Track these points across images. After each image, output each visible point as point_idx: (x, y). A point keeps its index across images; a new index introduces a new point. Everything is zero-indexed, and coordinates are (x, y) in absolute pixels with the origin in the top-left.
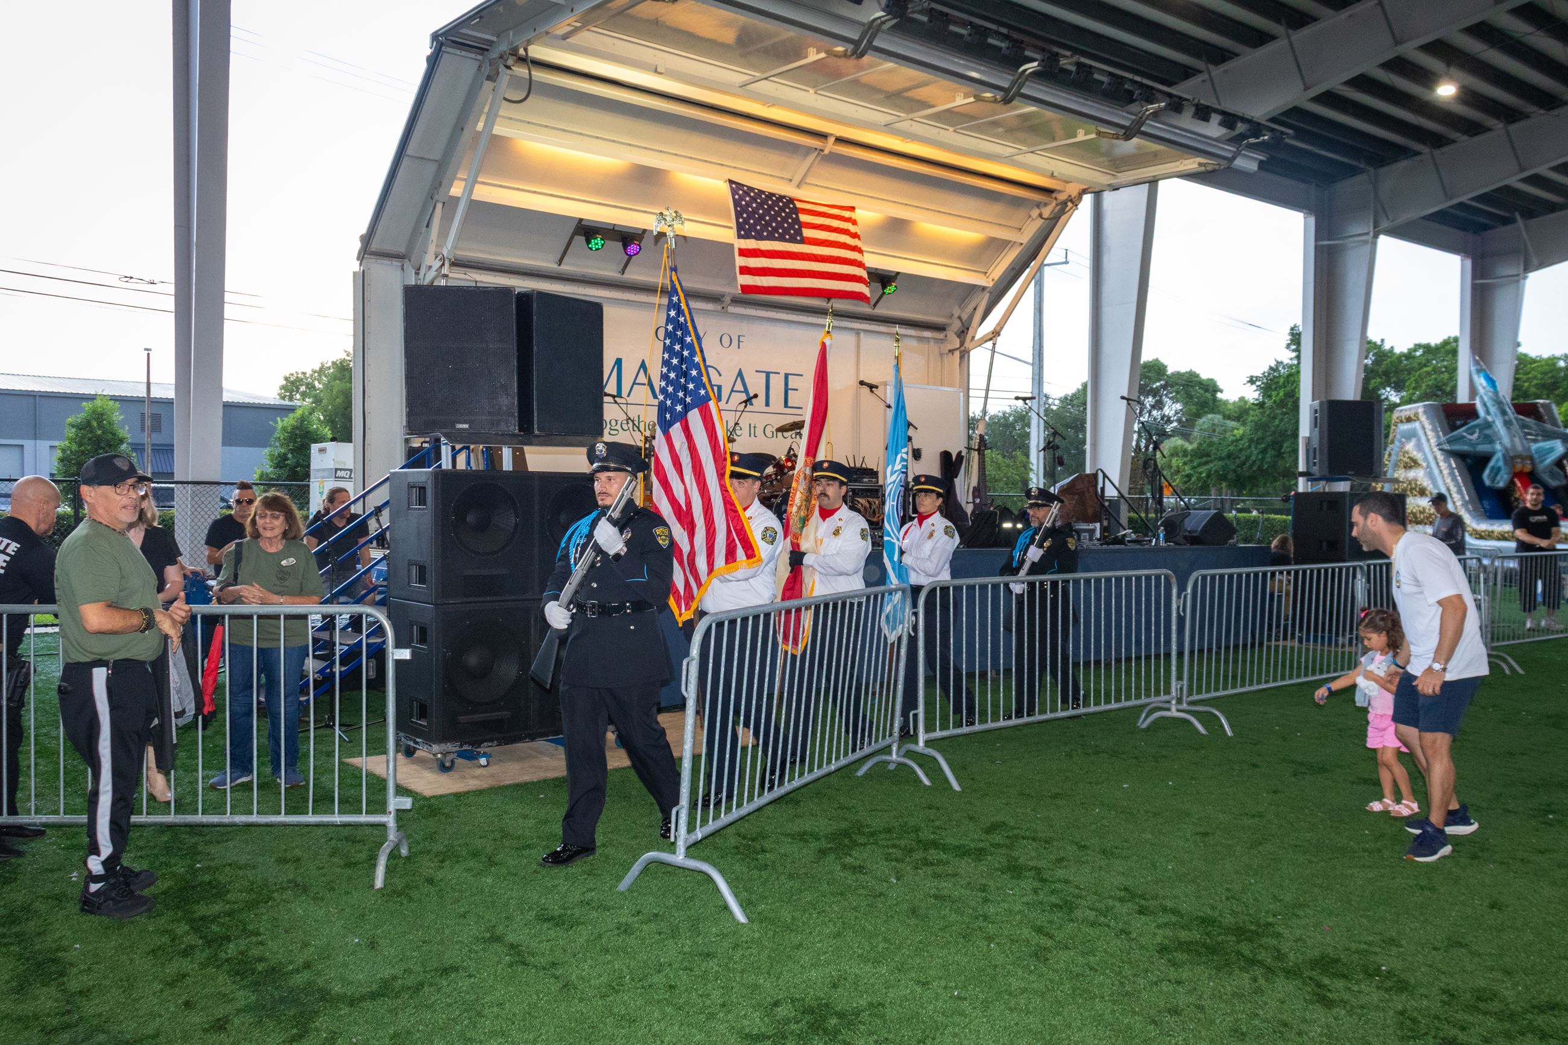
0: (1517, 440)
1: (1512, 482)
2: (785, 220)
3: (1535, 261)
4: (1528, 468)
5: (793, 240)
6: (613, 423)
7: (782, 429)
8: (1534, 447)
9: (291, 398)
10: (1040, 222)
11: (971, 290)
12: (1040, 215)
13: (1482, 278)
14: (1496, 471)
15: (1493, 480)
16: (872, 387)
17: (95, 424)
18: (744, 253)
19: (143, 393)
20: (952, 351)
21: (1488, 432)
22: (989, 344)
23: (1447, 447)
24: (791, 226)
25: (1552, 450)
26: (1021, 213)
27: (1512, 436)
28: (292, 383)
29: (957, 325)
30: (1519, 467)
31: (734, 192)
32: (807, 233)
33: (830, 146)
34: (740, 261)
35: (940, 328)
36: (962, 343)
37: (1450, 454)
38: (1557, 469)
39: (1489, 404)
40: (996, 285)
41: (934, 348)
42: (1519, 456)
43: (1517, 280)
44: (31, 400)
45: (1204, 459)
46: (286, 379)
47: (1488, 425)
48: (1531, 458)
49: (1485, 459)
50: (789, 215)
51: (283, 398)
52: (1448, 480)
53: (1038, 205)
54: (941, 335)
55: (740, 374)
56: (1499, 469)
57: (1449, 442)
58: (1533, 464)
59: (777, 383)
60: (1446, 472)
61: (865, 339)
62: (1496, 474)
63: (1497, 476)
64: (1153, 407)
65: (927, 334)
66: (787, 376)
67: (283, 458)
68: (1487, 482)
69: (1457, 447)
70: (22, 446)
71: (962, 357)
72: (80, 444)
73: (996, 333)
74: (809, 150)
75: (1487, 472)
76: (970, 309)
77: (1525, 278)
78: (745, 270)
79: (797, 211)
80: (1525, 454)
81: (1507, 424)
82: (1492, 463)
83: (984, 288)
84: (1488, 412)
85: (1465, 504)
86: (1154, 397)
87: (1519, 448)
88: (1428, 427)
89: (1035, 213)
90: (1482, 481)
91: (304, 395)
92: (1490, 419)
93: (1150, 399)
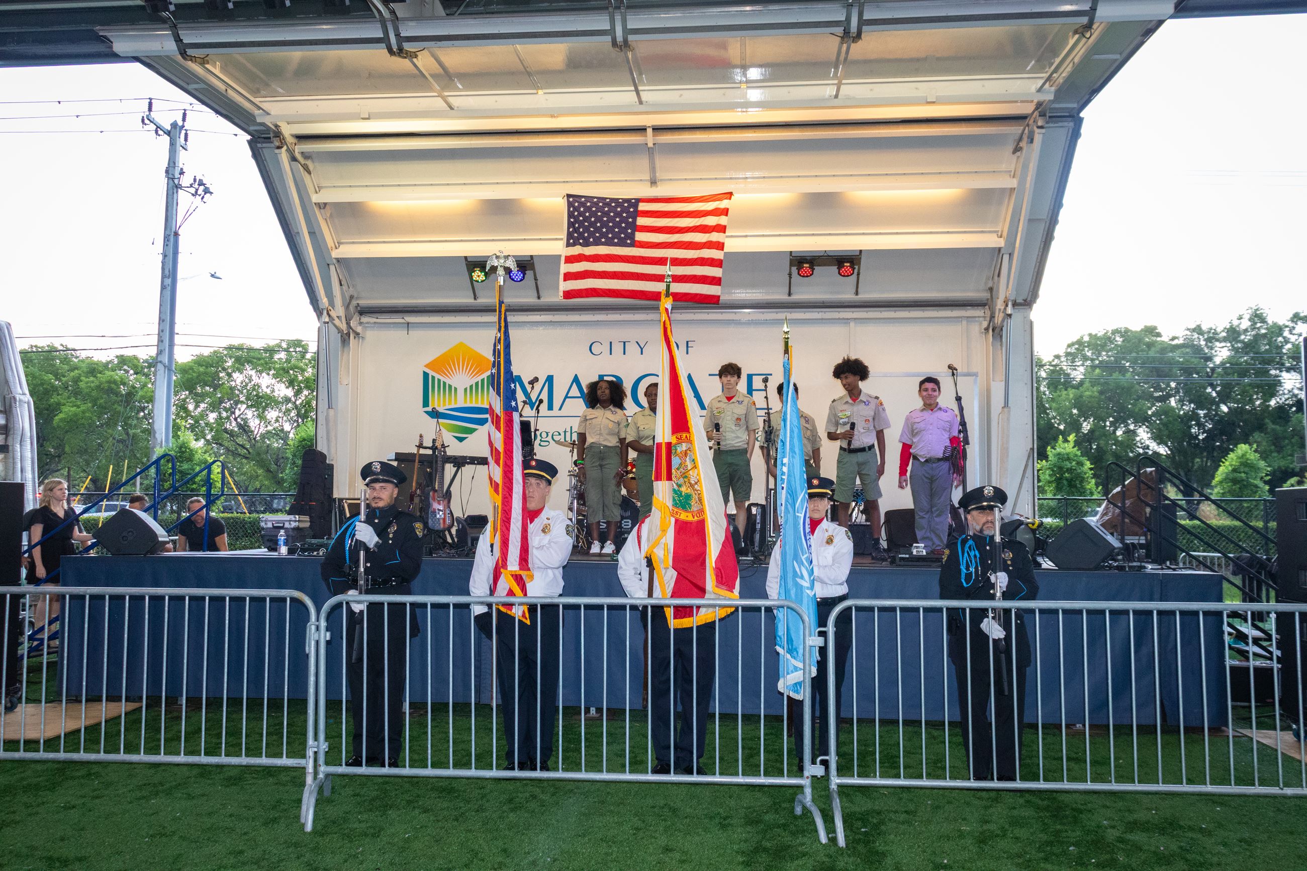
5: (621, 245)
6: (544, 435)
18: (570, 260)
24: (622, 231)
31: (570, 204)
32: (640, 236)
34: (564, 268)
78: (568, 276)
79: (636, 215)
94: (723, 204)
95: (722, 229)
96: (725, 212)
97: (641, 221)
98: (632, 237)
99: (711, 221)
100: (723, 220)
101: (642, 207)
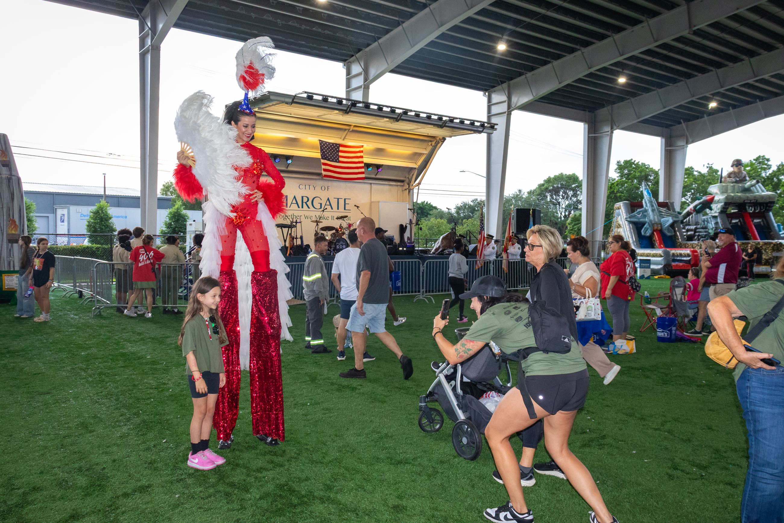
0: (656, 217)
1: (653, 233)
2: (334, 154)
3: (690, 140)
4: (659, 228)
5: (336, 162)
7: (337, 218)
8: (662, 220)
9: (166, 194)
10: (431, 147)
11: (412, 169)
12: (431, 144)
13: (670, 146)
14: (647, 229)
15: (645, 233)
16: (358, 207)
17: (100, 212)
18: (323, 164)
19: (103, 193)
20: (406, 189)
21: (645, 214)
22: (417, 187)
23: (629, 220)
24: (336, 157)
25: (668, 221)
26: (426, 144)
27: (654, 215)
28: (167, 187)
29: (407, 180)
30: (656, 228)
31: (320, 144)
32: (341, 159)
33: (352, 128)
34: (323, 167)
35: (402, 181)
36: (409, 187)
37: (630, 222)
38: (671, 229)
39: (647, 202)
40: (420, 166)
41: (401, 188)
42: (656, 223)
43: (684, 148)
44: (52, 196)
45: (577, 222)
46: (164, 185)
47: (646, 211)
48: (661, 224)
49: (643, 224)
50: (336, 153)
51: (163, 194)
52: (629, 233)
53: (431, 141)
54: (402, 184)
55: (328, 199)
56: (648, 229)
57: (630, 217)
58: (661, 226)
59: (342, 202)
60: (628, 229)
61: (374, 187)
62: (647, 230)
63: (646, 232)
64: (572, 196)
65: (399, 184)
66: (345, 199)
67: (170, 224)
68: (643, 233)
69: (632, 220)
70: (48, 217)
71: (409, 192)
72: (95, 219)
73: (419, 184)
74: (345, 130)
75: (642, 231)
76: (411, 175)
77: (687, 147)
78: (324, 169)
79: (339, 151)
80: (659, 222)
81: (653, 210)
82: (645, 226)
83: (415, 168)
84: (647, 206)
85: (633, 242)
86: (573, 191)
87: (657, 220)
88: (624, 211)
89: (430, 143)
90: (641, 233)
91: (172, 193)
92: (647, 208)
93: (572, 192)
94: (361, 149)
95: (362, 157)
96: (362, 152)
97: (340, 154)
98: (338, 159)
99: (359, 155)
100: (361, 154)
101: (341, 148)
